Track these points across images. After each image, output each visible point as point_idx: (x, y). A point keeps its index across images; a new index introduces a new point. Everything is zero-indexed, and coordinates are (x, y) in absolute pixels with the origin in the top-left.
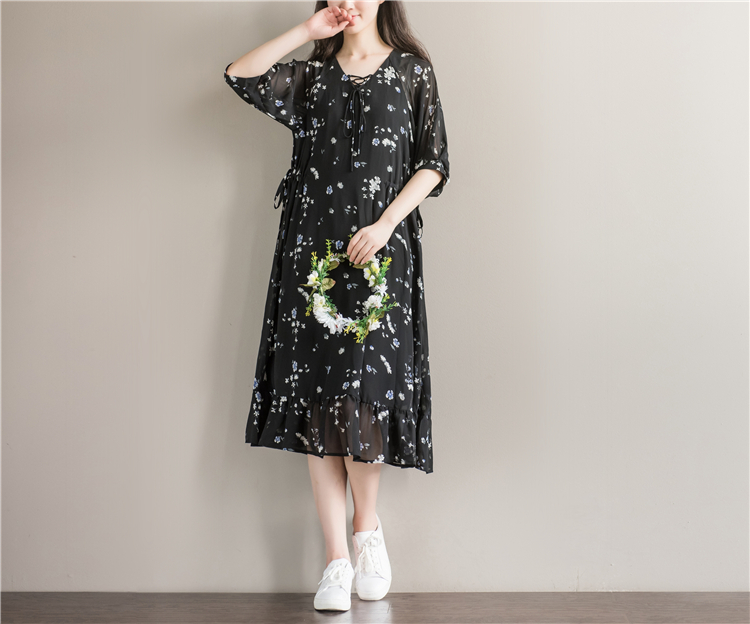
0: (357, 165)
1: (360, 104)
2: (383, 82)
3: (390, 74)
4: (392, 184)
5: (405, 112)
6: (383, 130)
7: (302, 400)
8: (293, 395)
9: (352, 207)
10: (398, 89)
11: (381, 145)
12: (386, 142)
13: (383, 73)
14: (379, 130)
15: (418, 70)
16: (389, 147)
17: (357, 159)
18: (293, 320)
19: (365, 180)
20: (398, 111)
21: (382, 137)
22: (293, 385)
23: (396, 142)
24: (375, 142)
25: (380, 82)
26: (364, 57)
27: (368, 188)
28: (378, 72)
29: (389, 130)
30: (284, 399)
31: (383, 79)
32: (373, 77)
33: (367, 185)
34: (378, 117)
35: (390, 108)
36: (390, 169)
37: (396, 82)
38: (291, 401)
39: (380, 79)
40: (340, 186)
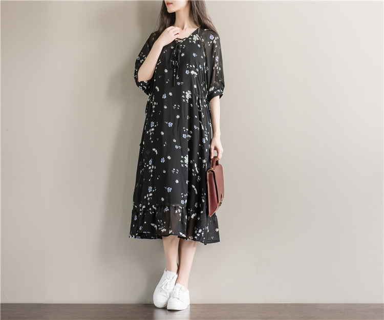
0: (179, 84)
2: (192, 42)
3: (196, 38)
5: (202, 57)
6: (191, 66)
7: (153, 206)
8: (149, 204)
9: (177, 105)
10: (199, 46)
11: (190, 74)
12: (193, 72)
13: (192, 37)
14: (189, 66)
15: (212, 37)
16: (194, 75)
17: (178, 80)
18: (150, 166)
19: (184, 92)
20: (199, 57)
21: (190, 70)
22: (149, 199)
23: (197, 72)
24: (187, 72)
25: (190, 42)
28: (190, 37)
30: (144, 207)
31: (192, 40)
32: (187, 39)
33: (185, 95)
34: (188, 59)
35: (194, 55)
36: (195, 86)
37: (198, 42)
38: (147, 207)
40: (171, 94)
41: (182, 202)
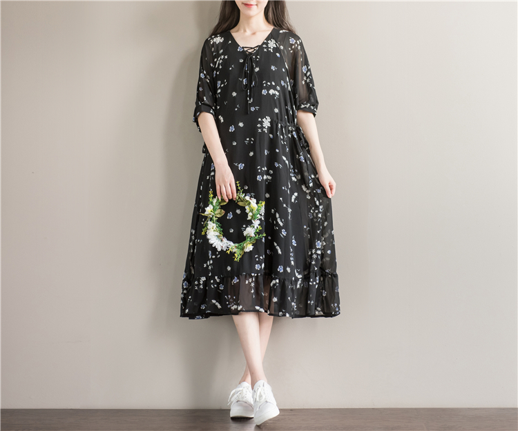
0: (253, 109)
1: (252, 66)
2: (268, 50)
3: (272, 44)
4: (279, 121)
5: (284, 70)
6: (269, 83)
7: (216, 277)
8: (210, 275)
9: (250, 139)
10: (278, 55)
11: (268, 94)
12: (272, 92)
13: (267, 44)
14: (266, 83)
15: (292, 41)
16: (274, 95)
17: (252, 105)
19: (260, 119)
20: (279, 70)
21: (268, 88)
22: (210, 268)
23: (278, 91)
24: (264, 92)
25: (265, 50)
26: (254, 34)
27: (262, 124)
28: (264, 43)
29: (273, 84)
30: (203, 279)
31: (267, 48)
32: (260, 47)
33: (261, 123)
34: (265, 75)
35: (273, 68)
36: (276, 110)
37: (276, 50)
38: (208, 279)
39: (265, 48)
40: (241, 125)
41: (257, 267)
